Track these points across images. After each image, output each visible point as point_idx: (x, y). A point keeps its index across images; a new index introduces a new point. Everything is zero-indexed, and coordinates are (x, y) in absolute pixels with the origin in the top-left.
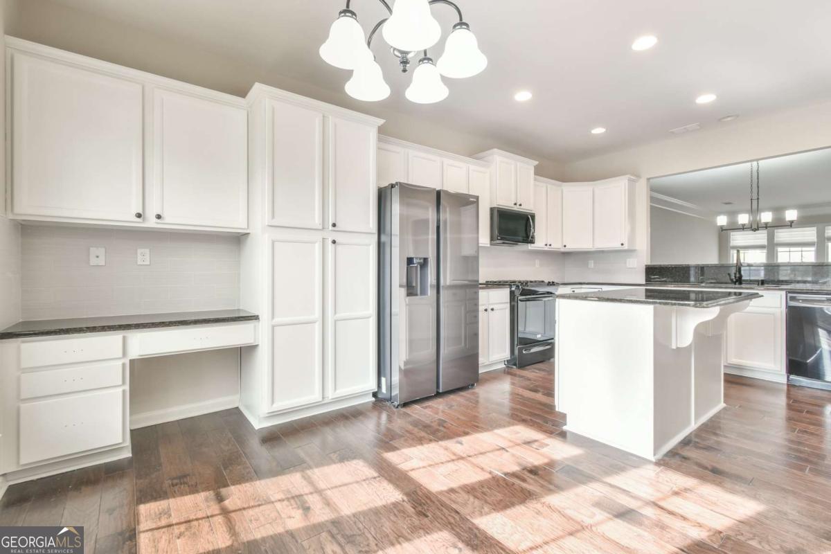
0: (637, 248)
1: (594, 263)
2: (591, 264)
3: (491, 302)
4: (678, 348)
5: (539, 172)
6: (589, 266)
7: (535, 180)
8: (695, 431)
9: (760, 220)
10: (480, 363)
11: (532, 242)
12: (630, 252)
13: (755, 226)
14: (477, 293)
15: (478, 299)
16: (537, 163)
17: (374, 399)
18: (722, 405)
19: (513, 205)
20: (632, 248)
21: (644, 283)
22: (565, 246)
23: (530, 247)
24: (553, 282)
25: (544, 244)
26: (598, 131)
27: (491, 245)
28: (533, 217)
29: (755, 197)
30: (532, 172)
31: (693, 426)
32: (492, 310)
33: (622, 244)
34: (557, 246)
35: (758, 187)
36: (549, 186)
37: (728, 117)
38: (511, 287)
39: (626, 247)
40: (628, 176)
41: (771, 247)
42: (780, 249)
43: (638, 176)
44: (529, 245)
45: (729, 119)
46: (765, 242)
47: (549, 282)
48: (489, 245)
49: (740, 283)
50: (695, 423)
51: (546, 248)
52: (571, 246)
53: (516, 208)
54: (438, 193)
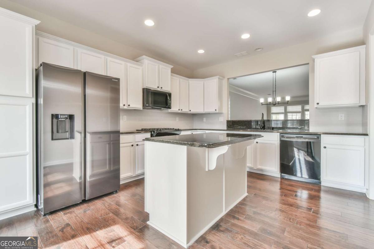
0: (223, 112)
1: (206, 119)
2: (205, 120)
3: (136, 141)
4: (209, 170)
5: (173, 71)
6: (204, 121)
7: (171, 75)
8: (224, 215)
9: (276, 100)
10: (121, 178)
11: (170, 108)
12: (220, 114)
13: (274, 103)
14: (119, 136)
15: (119, 140)
16: (172, 67)
17: (35, 209)
18: (246, 194)
19: (156, 87)
20: (220, 112)
21: (226, 129)
22: (190, 111)
23: (169, 110)
24: (178, 129)
25: (178, 109)
26: (201, 51)
27: (143, 108)
28: (170, 95)
29: (274, 90)
30: (170, 71)
31: (224, 213)
32: (137, 145)
33: (216, 110)
34: (185, 110)
35: (276, 86)
36: (181, 80)
37: (259, 49)
38: (151, 132)
39: (217, 111)
40: (218, 77)
41: (286, 113)
42: (289, 114)
43: (224, 77)
44: (169, 109)
45: (259, 50)
46: (283, 111)
47: (176, 129)
48: (142, 109)
49: (264, 129)
50: (225, 211)
51: (180, 111)
52: (194, 111)
53: (159, 89)
54: (85, 74)
